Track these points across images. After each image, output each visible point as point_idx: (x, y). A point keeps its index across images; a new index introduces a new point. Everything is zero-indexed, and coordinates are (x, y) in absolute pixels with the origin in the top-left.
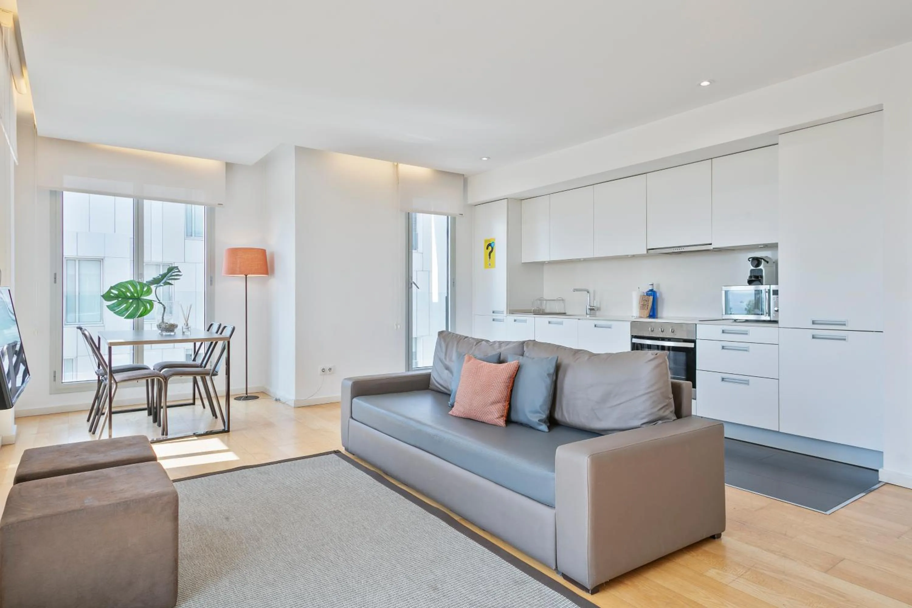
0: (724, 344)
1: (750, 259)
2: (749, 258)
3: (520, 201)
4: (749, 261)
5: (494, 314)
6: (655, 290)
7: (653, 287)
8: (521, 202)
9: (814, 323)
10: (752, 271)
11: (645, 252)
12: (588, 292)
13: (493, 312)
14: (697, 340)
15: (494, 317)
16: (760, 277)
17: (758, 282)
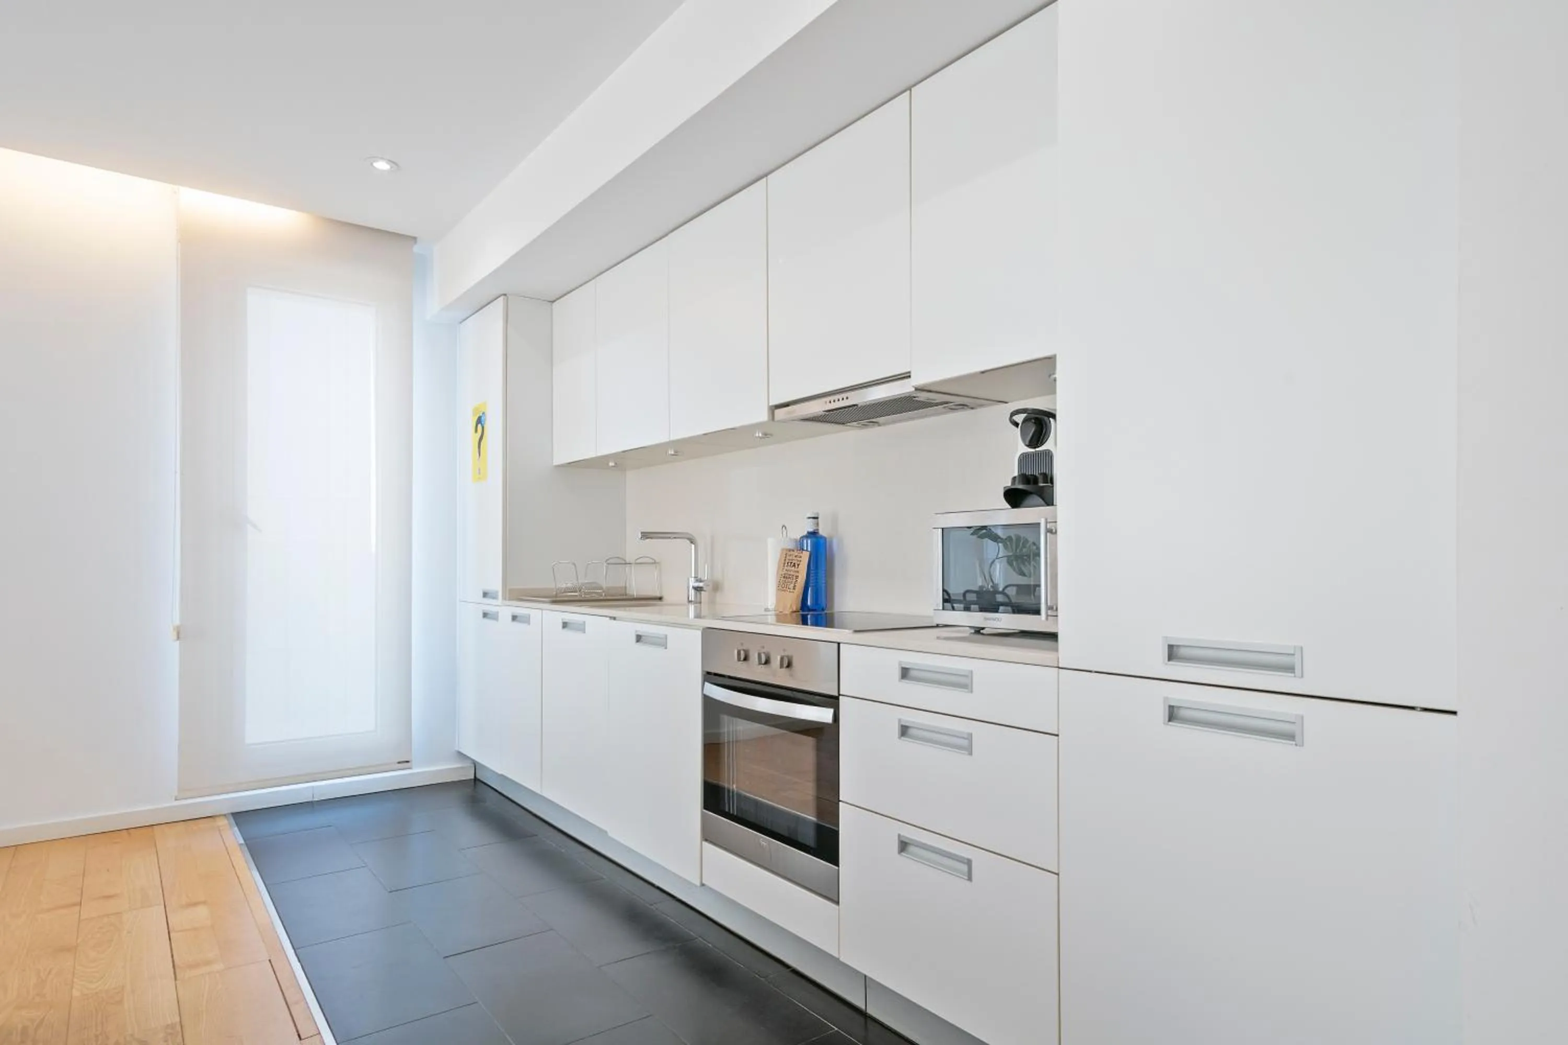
0: (910, 717)
1: (1019, 418)
2: (1013, 414)
3: (549, 303)
4: (1016, 424)
5: (487, 601)
6: (822, 532)
7: (818, 524)
8: (552, 305)
9: (1173, 653)
10: (1024, 458)
11: (764, 416)
12: (692, 541)
13: (485, 595)
14: (841, 697)
15: (488, 609)
16: (1040, 479)
17: (1036, 499)
